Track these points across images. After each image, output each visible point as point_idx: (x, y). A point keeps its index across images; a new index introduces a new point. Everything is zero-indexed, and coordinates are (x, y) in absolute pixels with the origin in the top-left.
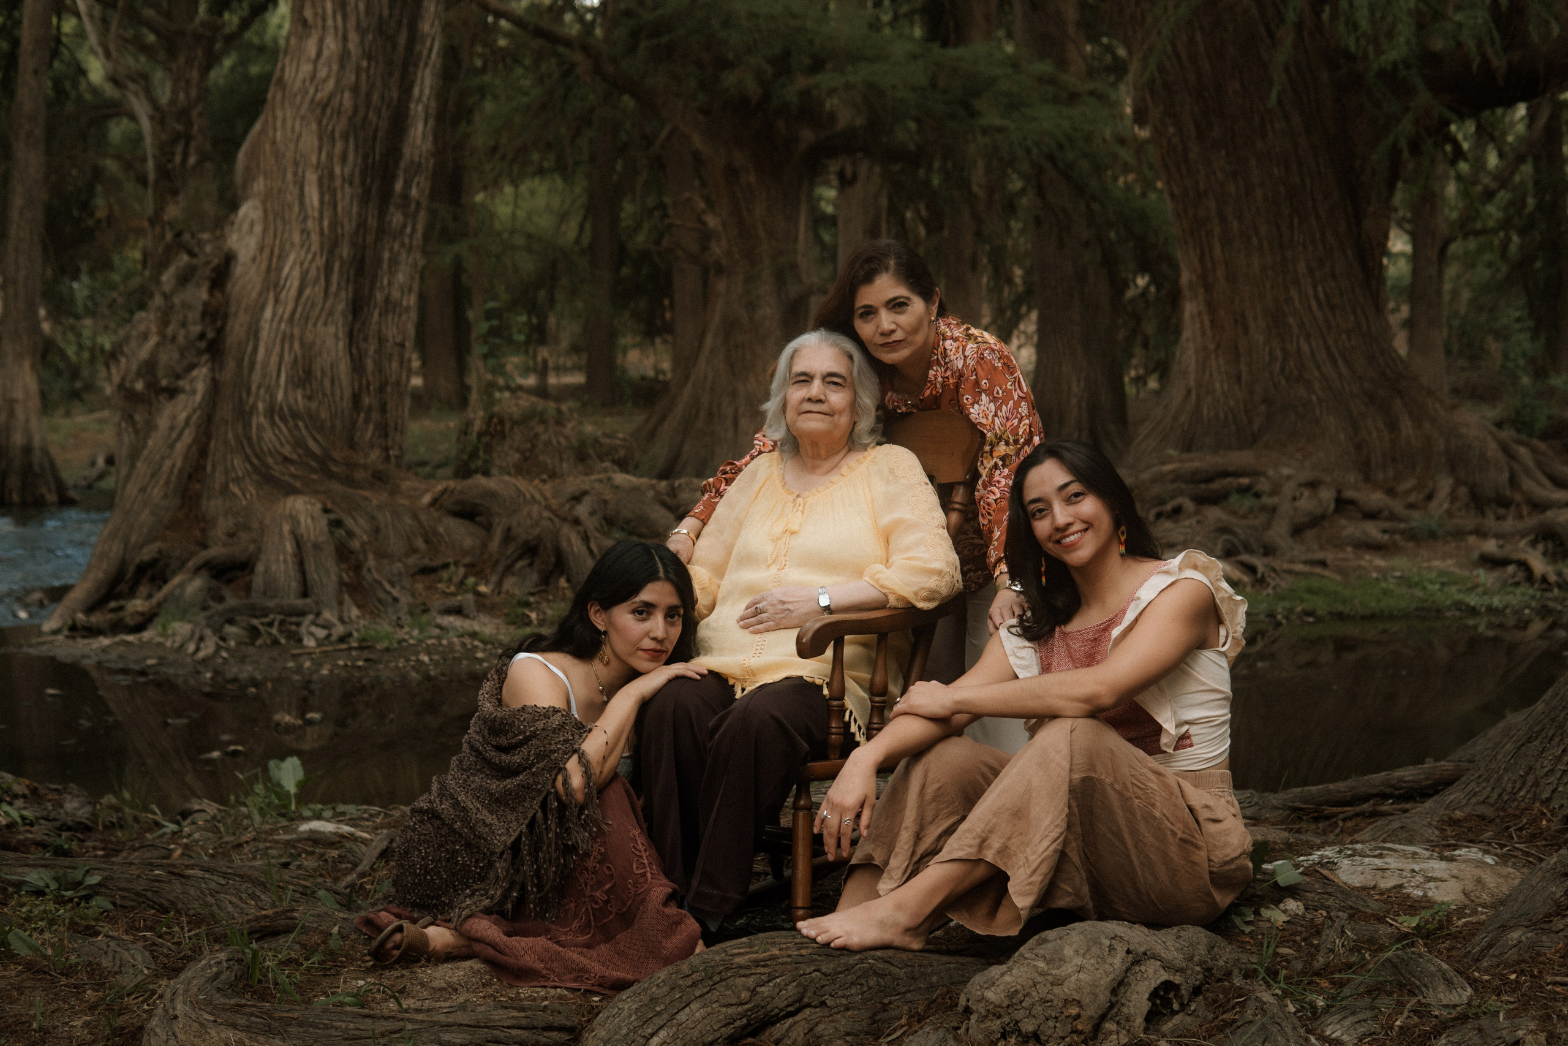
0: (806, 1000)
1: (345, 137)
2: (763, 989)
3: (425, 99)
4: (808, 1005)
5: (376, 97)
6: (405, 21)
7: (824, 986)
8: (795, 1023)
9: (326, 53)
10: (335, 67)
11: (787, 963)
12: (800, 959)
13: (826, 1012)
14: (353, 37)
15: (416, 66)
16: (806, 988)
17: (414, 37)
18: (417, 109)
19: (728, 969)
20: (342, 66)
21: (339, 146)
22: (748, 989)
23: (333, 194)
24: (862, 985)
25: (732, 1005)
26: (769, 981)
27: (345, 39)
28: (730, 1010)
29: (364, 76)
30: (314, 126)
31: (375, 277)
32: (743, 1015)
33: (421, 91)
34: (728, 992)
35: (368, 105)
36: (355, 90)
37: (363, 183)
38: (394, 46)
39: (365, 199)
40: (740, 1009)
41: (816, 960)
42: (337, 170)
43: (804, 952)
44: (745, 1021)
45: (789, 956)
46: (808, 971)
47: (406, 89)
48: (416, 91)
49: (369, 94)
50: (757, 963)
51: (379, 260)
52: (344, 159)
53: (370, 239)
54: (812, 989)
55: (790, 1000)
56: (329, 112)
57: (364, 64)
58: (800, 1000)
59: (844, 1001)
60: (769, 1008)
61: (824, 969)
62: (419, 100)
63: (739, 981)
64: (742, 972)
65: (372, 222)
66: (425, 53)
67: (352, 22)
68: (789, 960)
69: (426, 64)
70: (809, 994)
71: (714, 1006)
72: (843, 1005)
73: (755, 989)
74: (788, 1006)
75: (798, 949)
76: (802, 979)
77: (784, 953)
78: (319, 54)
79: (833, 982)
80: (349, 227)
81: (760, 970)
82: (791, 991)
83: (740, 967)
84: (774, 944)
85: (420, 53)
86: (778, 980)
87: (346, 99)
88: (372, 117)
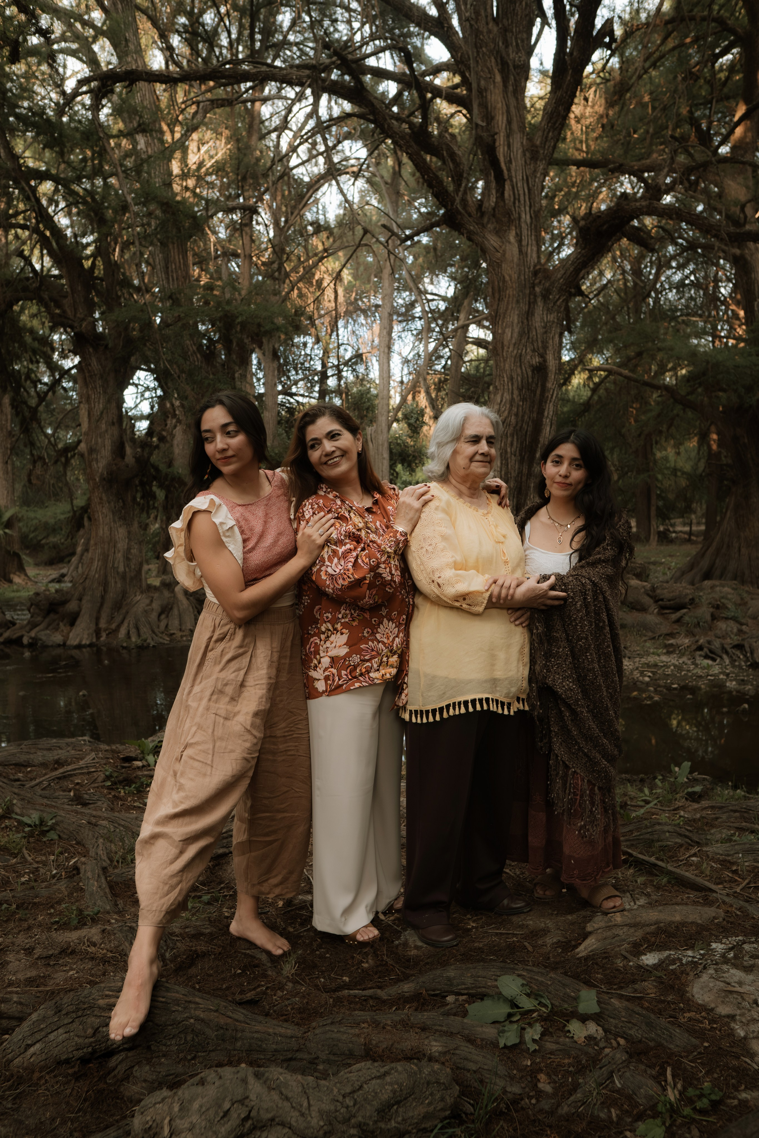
0: (137, 1042)
1: (512, 436)
4: (139, 1047)
5: (526, 418)
7: (154, 1034)
8: (127, 1057)
13: (149, 1054)
14: (516, 392)
18: (546, 421)
19: (89, 1008)
20: (511, 405)
21: (509, 439)
22: (93, 1028)
23: (507, 460)
25: (81, 1036)
27: (512, 393)
28: (80, 1040)
29: (520, 409)
31: (527, 494)
32: (89, 1046)
34: (81, 1026)
35: (523, 421)
36: (517, 415)
37: (521, 455)
38: (535, 395)
39: (521, 462)
40: (87, 1040)
42: (509, 450)
44: (90, 1049)
47: (541, 412)
48: (546, 414)
49: (523, 416)
51: (529, 487)
52: (512, 444)
53: (524, 479)
57: (521, 403)
63: (91, 1020)
64: (96, 1012)
65: (525, 471)
67: (515, 386)
69: (551, 402)
71: (72, 1034)
80: (514, 474)
87: (513, 419)
88: (525, 426)
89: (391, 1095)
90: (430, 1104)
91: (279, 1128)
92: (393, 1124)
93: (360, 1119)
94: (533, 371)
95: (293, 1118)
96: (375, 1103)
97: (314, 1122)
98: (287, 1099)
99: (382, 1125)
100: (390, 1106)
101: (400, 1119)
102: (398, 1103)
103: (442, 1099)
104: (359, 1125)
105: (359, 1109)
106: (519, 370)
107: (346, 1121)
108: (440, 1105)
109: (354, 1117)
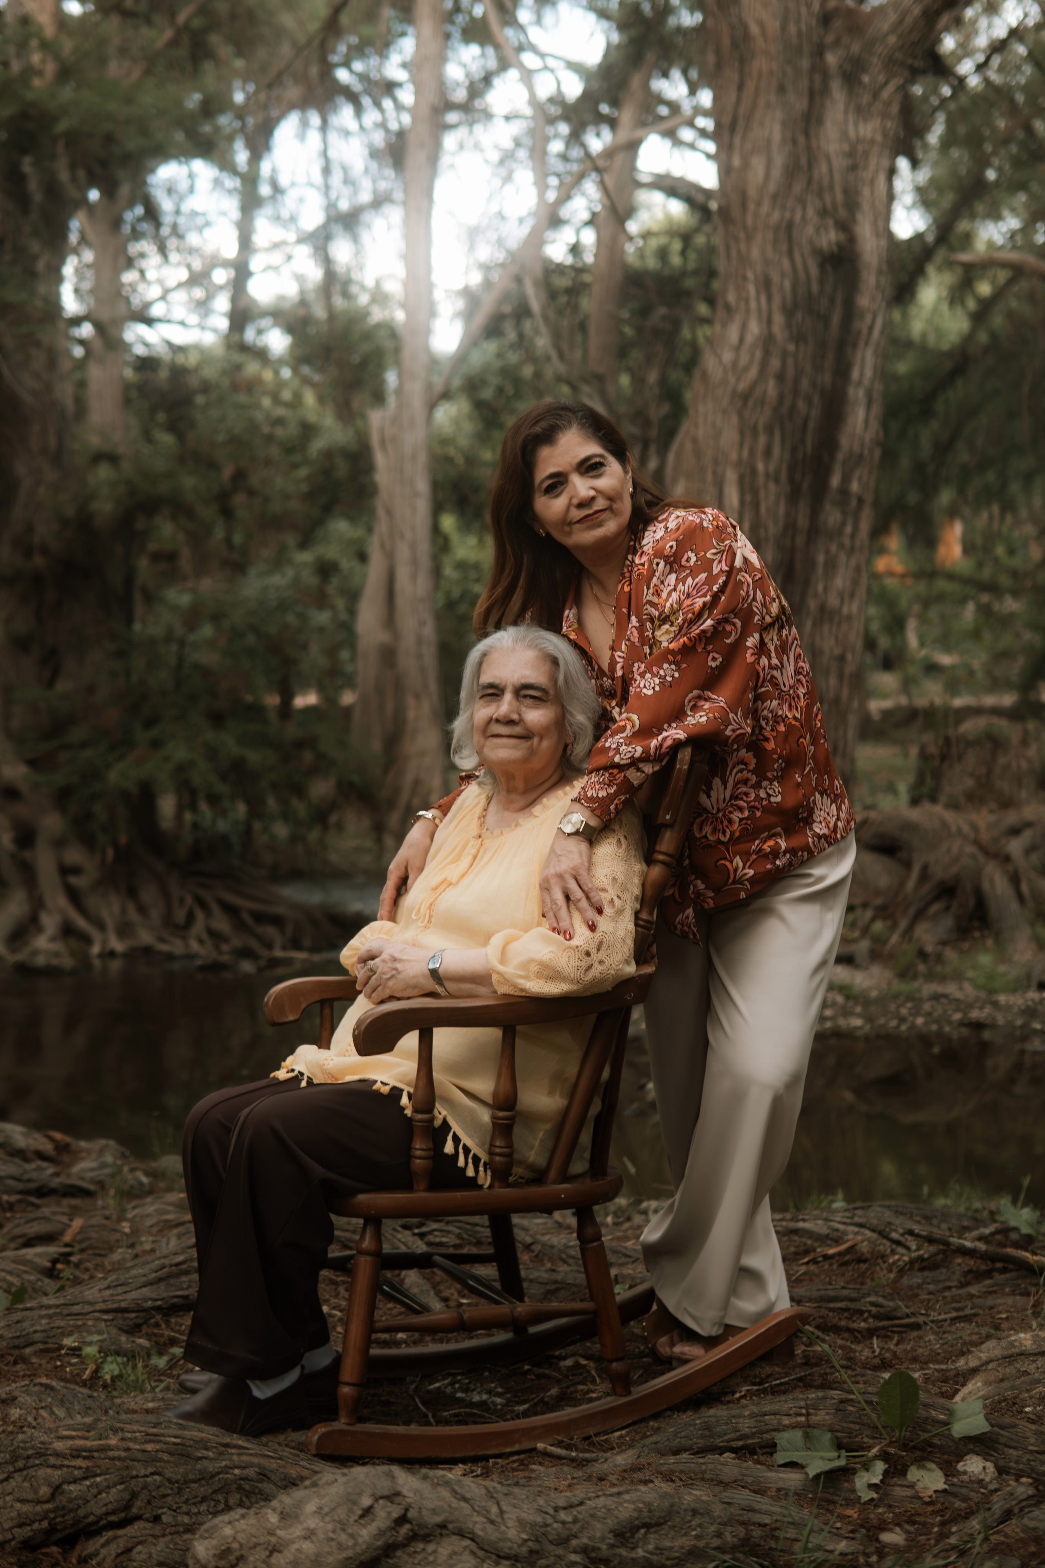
0: (135, 1511)
1: (770, 430)
2: (72, 1487)
3: (866, 382)
4: (138, 1518)
5: (805, 384)
6: (839, 299)
7: (165, 1496)
8: (115, 1538)
9: (749, 339)
10: (758, 354)
11: (119, 1459)
12: (139, 1456)
13: (157, 1530)
14: (778, 319)
15: (855, 345)
16: (134, 1495)
17: (850, 312)
18: (857, 394)
19: (39, 1455)
20: (767, 353)
21: (763, 440)
22: (49, 1485)
23: (756, 493)
24: (219, 1501)
25: (28, 1501)
26: (86, 1478)
27: (769, 321)
28: (25, 1508)
29: (790, 362)
30: (735, 420)
31: (807, 582)
32: (45, 1516)
33: (862, 375)
34: (26, 1484)
35: (796, 392)
36: (780, 377)
37: (791, 480)
38: (828, 325)
39: (793, 497)
40: (38, 1508)
41: (160, 1460)
42: (761, 467)
43: (149, 1447)
44: (45, 1524)
45: (127, 1449)
46: (142, 1472)
47: (842, 370)
48: (855, 374)
49: (796, 381)
50: (76, 1453)
51: (812, 564)
52: (768, 453)
53: (800, 541)
54: (144, 1496)
55: (110, 1507)
56: (751, 403)
57: (791, 347)
58: (127, 1507)
59: (186, 1519)
60: (81, 1512)
61: (168, 1473)
62: (860, 383)
63: (43, 1472)
64: (52, 1460)
65: (803, 521)
66: (865, 331)
67: (777, 302)
68: (123, 1454)
69: (867, 343)
70: (139, 1503)
71: (8, 1498)
72: (184, 1524)
73: (59, 1486)
74: (107, 1514)
75: (146, 1442)
76: (134, 1482)
77: (124, 1444)
78: (741, 340)
79: (180, 1491)
80: (774, 525)
81: (79, 1462)
82: (114, 1496)
83: (57, 1454)
84: (115, 1431)
85: (859, 332)
86: (98, 1479)
87: (771, 388)
88: (801, 405)
89: (636, 1514)
90: (698, 1537)
91: (455, 1538)
92: (640, 1552)
93: (585, 1541)
94: (822, 266)
95: (478, 1525)
96: (608, 1521)
97: (512, 1533)
98: (465, 1500)
99: (624, 1552)
100: (634, 1529)
101: (651, 1547)
102: (648, 1526)
103: (719, 1535)
104: (584, 1550)
105: (583, 1528)
106: (786, 264)
107: (563, 1541)
108: (716, 1542)
109: (576, 1537)
